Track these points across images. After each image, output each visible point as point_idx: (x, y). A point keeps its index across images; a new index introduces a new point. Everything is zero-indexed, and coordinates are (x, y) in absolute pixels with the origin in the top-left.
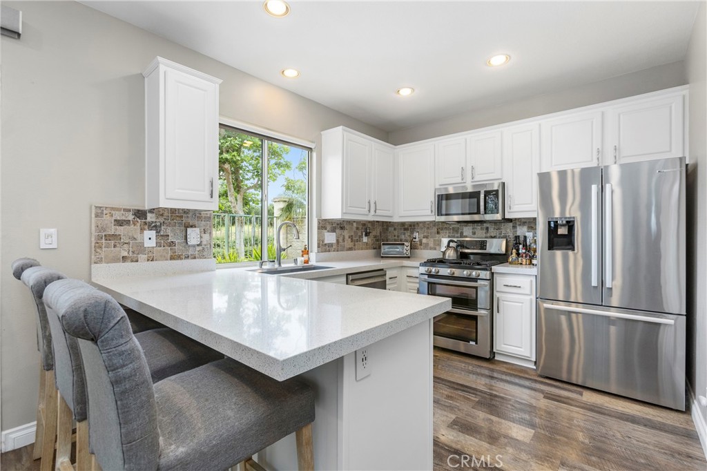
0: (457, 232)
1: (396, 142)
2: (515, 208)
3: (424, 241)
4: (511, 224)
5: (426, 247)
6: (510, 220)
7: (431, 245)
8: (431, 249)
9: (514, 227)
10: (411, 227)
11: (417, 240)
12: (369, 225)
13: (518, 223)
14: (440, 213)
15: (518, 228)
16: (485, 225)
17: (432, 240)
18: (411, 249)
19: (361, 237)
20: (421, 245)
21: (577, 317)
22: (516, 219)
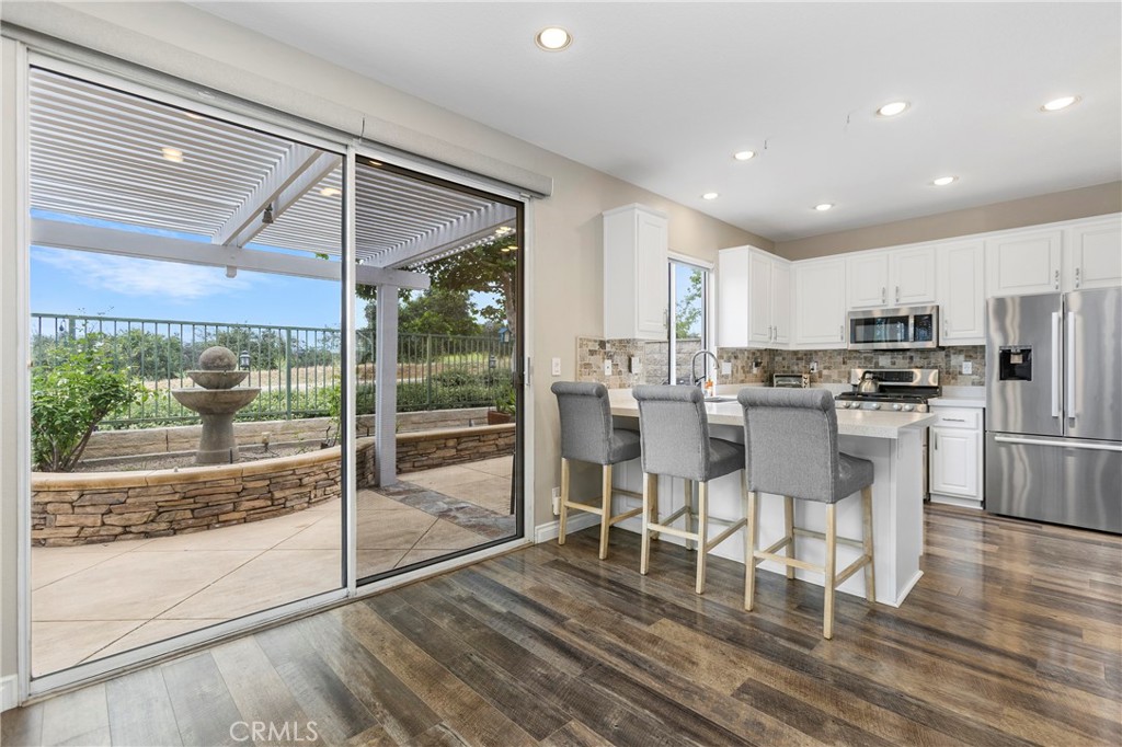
0: (870, 362)
1: (792, 258)
2: (952, 335)
3: (825, 372)
4: (943, 353)
5: (828, 379)
6: (943, 348)
7: (835, 377)
8: (834, 382)
9: (947, 356)
10: (809, 356)
11: (815, 371)
12: (758, 354)
13: (952, 351)
14: (854, 340)
15: (952, 356)
16: (908, 354)
17: (836, 371)
18: (811, 382)
19: (751, 367)
20: (820, 377)
21: (1018, 449)
22: (949, 347)
